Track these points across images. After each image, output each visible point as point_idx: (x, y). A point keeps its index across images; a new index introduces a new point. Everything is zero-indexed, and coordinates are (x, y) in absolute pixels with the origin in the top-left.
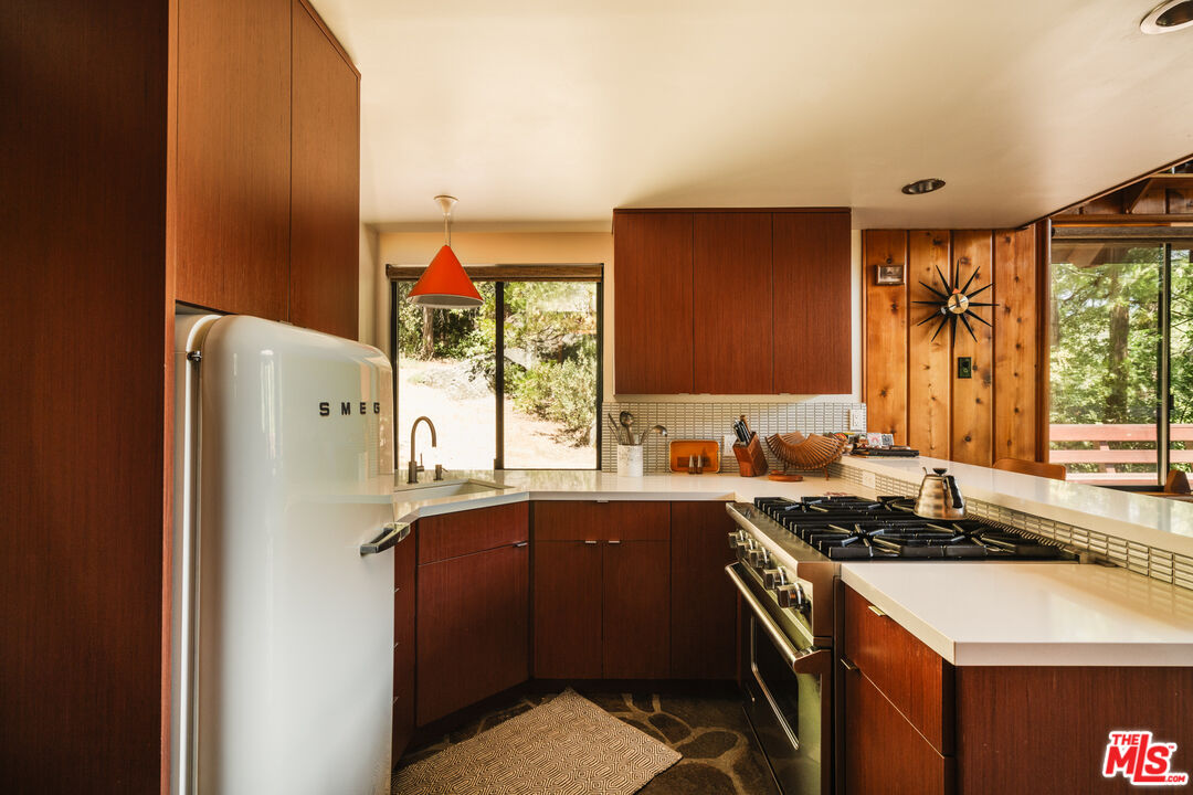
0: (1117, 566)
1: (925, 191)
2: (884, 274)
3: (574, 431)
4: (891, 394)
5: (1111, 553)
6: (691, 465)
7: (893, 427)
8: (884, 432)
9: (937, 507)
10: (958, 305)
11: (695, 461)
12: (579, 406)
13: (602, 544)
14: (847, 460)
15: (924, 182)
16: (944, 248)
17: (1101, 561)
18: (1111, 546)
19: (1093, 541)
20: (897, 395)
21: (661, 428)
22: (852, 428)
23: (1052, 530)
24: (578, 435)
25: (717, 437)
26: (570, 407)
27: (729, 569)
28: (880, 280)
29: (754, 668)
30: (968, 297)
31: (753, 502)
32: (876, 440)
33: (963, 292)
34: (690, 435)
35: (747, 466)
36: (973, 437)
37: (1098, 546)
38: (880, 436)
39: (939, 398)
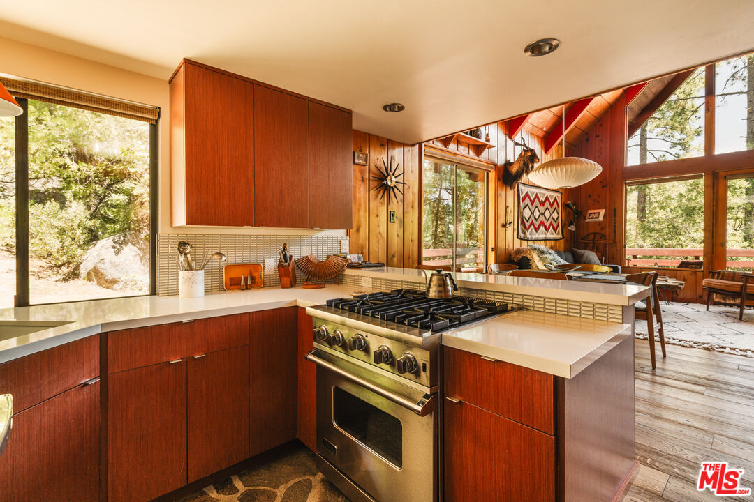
0: (528, 310)
1: (394, 111)
2: (359, 158)
3: (60, 267)
4: (361, 229)
5: (525, 304)
6: (243, 283)
7: (362, 251)
8: (358, 254)
9: (440, 292)
10: (391, 181)
11: (246, 280)
12: (67, 244)
13: (188, 361)
14: (348, 272)
15: (394, 105)
16: (384, 148)
17: (521, 308)
18: (525, 300)
19: (515, 299)
20: (364, 231)
21: (220, 254)
22: (342, 252)
23: (493, 296)
24: (64, 270)
25: (260, 260)
26: (55, 245)
27: (310, 357)
28: (356, 161)
29: (336, 425)
30: (396, 177)
31: (325, 303)
32: (354, 258)
33: (393, 175)
34: (239, 260)
35: (287, 280)
36: (396, 255)
37: (518, 301)
38: (356, 256)
39: (382, 234)
